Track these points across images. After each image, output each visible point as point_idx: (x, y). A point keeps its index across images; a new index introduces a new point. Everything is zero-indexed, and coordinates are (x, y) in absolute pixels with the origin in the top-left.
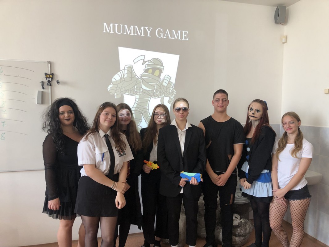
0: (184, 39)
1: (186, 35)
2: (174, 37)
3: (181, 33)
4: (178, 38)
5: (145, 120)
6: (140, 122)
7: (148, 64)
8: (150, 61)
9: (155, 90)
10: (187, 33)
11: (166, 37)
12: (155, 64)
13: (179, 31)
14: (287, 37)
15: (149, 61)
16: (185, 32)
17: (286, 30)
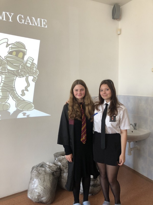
0: (43, 26)
1: (45, 23)
2: (35, 24)
3: (41, 21)
4: (38, 25)
5: (12, 97)
6: (8, 99)
7: (11, 47)
8: (14, 44)
9: (20, 70)
10: (45, 21)
11: (27, 23)
12: (18, 47)
13: (39, 19)
14: (121, 30)
15: (12, 44)
16: (43, 20)
17: (120, 24)
